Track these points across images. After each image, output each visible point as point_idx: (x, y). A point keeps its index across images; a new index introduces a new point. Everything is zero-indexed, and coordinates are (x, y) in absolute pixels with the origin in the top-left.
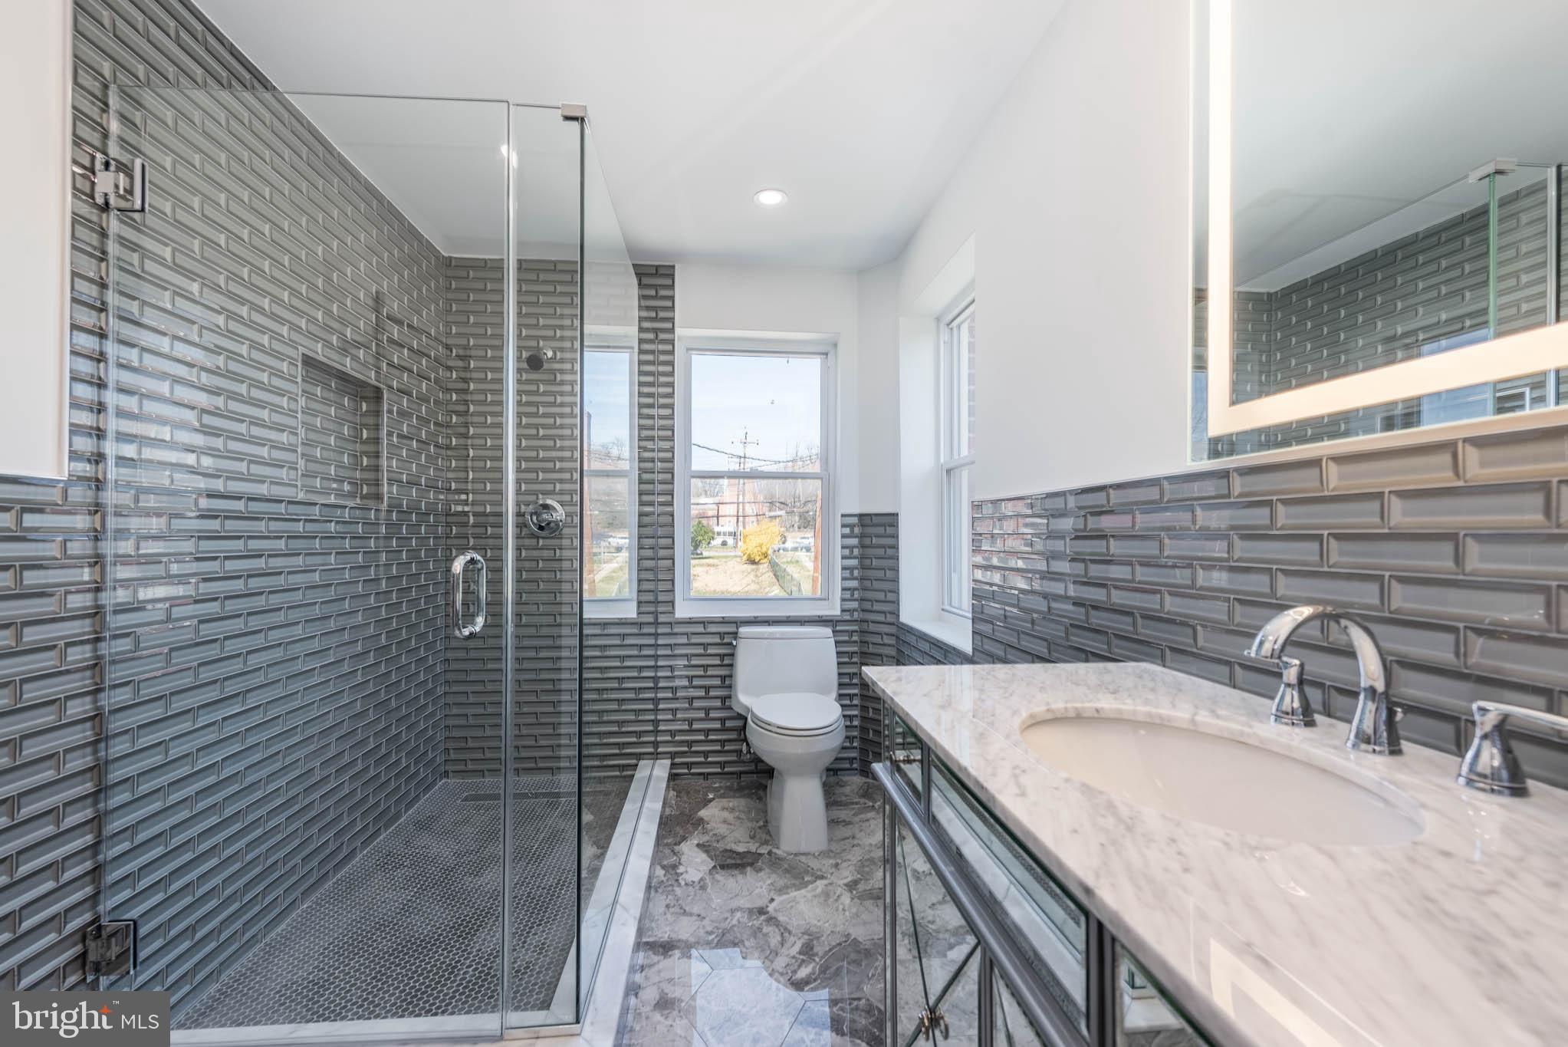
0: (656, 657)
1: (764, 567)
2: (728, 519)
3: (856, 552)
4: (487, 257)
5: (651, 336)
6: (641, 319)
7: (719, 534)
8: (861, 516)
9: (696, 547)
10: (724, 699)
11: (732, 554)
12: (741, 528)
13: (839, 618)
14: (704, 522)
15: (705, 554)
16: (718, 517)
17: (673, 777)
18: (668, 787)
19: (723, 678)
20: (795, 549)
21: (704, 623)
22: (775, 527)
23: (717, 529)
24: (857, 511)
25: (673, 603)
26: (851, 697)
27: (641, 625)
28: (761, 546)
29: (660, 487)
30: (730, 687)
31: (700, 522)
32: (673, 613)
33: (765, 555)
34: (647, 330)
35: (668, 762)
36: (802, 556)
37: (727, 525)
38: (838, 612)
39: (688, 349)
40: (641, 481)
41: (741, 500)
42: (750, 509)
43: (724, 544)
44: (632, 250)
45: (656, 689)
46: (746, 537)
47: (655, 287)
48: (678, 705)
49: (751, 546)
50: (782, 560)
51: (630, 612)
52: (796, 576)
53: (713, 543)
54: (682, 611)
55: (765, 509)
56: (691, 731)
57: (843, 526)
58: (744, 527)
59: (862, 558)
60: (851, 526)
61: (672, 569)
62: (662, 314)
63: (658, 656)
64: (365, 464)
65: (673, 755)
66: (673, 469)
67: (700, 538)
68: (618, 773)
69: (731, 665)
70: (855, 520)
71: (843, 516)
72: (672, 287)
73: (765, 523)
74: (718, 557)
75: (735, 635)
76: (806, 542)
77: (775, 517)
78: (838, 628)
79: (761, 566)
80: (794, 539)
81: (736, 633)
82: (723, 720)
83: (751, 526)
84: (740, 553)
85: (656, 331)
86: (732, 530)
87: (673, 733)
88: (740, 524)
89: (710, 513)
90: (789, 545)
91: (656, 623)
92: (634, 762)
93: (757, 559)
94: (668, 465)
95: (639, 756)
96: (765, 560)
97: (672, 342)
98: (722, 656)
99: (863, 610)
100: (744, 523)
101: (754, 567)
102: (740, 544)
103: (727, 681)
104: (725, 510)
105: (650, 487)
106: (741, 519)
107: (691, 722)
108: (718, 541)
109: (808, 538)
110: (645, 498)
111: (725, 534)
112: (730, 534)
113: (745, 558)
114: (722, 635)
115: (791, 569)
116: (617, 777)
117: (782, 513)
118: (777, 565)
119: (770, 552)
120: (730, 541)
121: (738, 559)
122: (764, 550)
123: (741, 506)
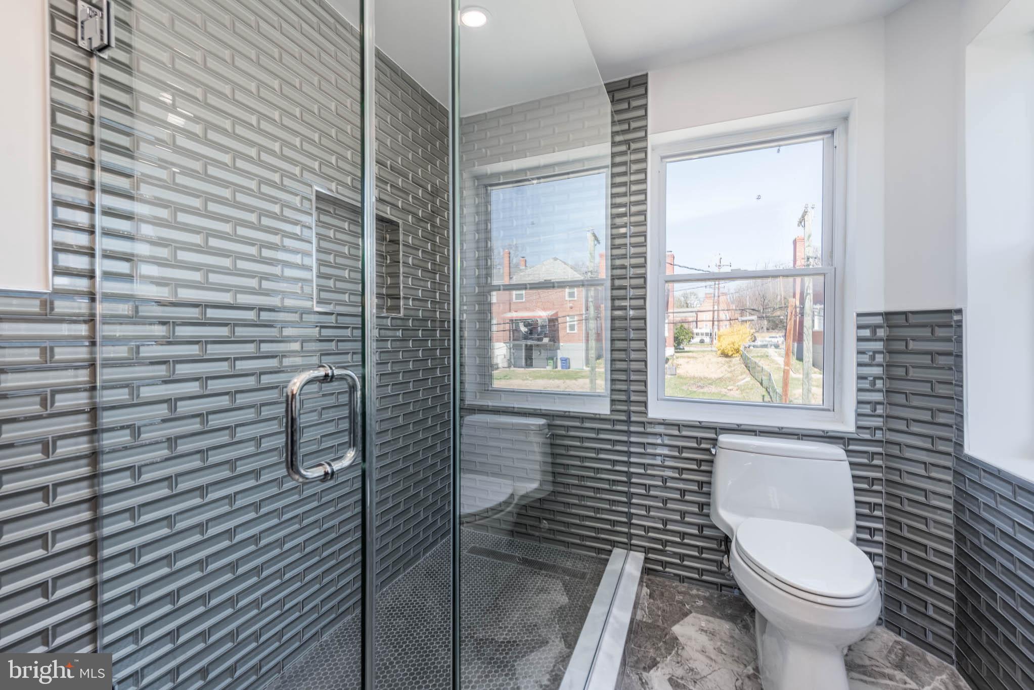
0: (629, 454)
1: (736, 360)
2: (705, 323)
3: (879, 358)
4: (486, 111)
5: (623, 148)
6: (614, 134)
7: (697, 334)
8: (887, 315)
9: (679, 344)
10: (701, 506)
11: (710, 349)
12: (716, 330)
13: (855, 436)
14: (686, 325)
15: (686, 349)
16: (697, 322)
17: (646, 571)
18: (641, 580)
19: (701, 484)
20: (765, 346)
21: (678, 425)
22: (747, 330)
23: (695, 331)
24: (882, 309)
25: (645, 404)
26: (872, 531)
27: (614, 422)
28: (733, 344)
29: (632, 292)
30: (708, 494)
31: (682, 326)
32: (646, 413)
33: (737, 351)
34: (620, 143)
35: (641, 556)
36: (771, 351)
37: (705, 328)
38: (852, 429)
39: (663, 158)
40: (613, 288)
41: (716, 308)
42: (723, 316)
43: (702, 341)
44: (604, 66)
45: (629, 484)
46: (719, 337)
47: (628, 100)
48: (652, 503)
49: (725, 343)
50: (753, 354)
51: (603, 408)
52: (766, 367)
53: (693, 341)
54: (656, 411)
55: (737, 315)
56: (665, 531)
57: (860, 327)
58: (719, 329)
59: (889, 366)
60: (874, 328)
61: (644, 372)
62: (634, 125)
63: (631, 453)
64: (389, 283)
65: (647, 550)
66: (645, 274)
67: (682, 337)
68: (594, 554)
69: (710, 472)
70: (879, 320)
71: (859, 315)
72: (645, 94)
73: (737, 326)
74: (697, 352)
75: (714, 442)
76: (775, 340)
77: (746, 321)
78: (851, 447)
79: (734, 360)
80: (764, 338)
81: (716, 440)
82: (701, 527)
83: (725, 328)
84: (714, 349)
85: (627, 142)
86: (708, 331)
87: (647, 529)
88: (716, 327)
89: (690, 319)
90: (758, 343)
91: (629, 422)
92: (609, 547)
93: (730, 353)
94: (640, 271)
95: (614, 544)
96: (737, 355)
97: (644, 150)
98: (699, 462)
99: (890, 430)
100: (718, 326)
101: (728, 359)
102: (715, 341)
103: (705, 488)
104: (701, 316)
105: (621, 293)
106: (716, 323)
107: (665, 522)
108: (697, 340)
109: (778, 337)
110: (617, 303)
111: (702, 334)
112: (707, 334)
113: (719, 352)
114: (699, 440)
115: (762, 363)
116: (593, 557)
117: (754, 317)
118: (749, 359)
119: (742, 348)
120: (707, 340)
121: (714, 353)
122: (736, 346)
123: (716, 313)
